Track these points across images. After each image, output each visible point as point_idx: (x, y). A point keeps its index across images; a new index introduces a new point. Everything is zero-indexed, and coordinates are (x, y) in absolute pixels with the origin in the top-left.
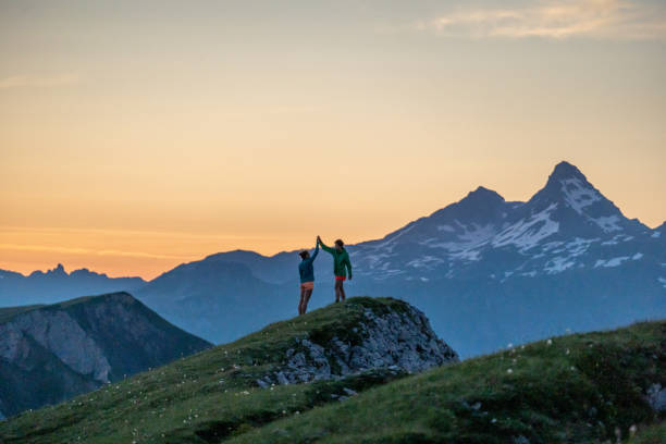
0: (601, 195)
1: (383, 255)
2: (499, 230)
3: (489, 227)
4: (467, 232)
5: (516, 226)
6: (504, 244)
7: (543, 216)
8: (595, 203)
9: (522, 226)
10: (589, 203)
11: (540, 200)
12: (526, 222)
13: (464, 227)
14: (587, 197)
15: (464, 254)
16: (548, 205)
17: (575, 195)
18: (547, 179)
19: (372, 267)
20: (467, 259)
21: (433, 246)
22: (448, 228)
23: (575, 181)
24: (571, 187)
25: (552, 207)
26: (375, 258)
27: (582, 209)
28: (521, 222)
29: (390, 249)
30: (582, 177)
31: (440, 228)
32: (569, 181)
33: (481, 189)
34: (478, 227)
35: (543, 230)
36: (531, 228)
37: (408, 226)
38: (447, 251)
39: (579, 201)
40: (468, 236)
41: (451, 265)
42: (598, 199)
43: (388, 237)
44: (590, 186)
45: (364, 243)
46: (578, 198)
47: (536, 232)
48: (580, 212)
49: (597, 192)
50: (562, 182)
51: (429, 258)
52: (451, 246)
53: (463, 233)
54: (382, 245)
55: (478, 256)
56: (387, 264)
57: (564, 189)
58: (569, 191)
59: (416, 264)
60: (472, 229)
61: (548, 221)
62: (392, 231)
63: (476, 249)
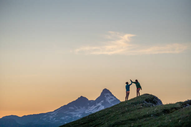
0: (116, 98)
1: (54, 116)
2: (87, 108)
3: (84, 107)
4: (78, 109)
5: (92, 107)
6: (89, 112)
7: (99, 104)
8: (114, 100)
9: (93, 107)
10: (113, 100)
11: (99, 100)
12: (94, 106)
13: (77, 107)
14: (112, 99)
15: (77, 115)
16: (101, 101)
17: (109, 98)
18: (101, 94)
19: (50, 119)
20: (78, 117)
21: (68, 113)
22: (72, 108)
23: (108, 94)
24: (107, 96)
25: (102, 101)
26: (51, 117)
27: (111, 102)
28: (93, 106)
29: (56, 114)
30: (111, 93)
31: (70, 108)
32: (107, 94)
33: (81, 97)
34: (81, 107)
35: (100, 108)
36: (96, 108)
37: (61, 108)
38: (72, 114)
39: (110, 100)
40: (78, 110)
41: (73, 118)
42: (115, 99)
43: (55, 111)
44: (113, 95)
45: (48, 113)
46: (110, 99)
47: (97, 109)
48: (110, 103)
49: (115, 97)
50: (105, 94)
51: (67, 117)
52: (73, 113)
53: (77, 110)
54: (53, 113)
55: (81, 116)
56: (55, 119)
57: (105, 96)
58: (107, 97)
59: (63, 118)
60: (79, 108)
61: (101, 105)
62: (56, 109)
63: (80, 114)
